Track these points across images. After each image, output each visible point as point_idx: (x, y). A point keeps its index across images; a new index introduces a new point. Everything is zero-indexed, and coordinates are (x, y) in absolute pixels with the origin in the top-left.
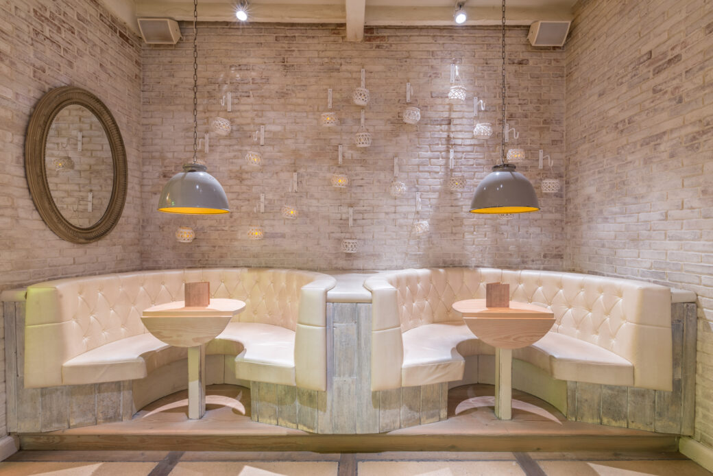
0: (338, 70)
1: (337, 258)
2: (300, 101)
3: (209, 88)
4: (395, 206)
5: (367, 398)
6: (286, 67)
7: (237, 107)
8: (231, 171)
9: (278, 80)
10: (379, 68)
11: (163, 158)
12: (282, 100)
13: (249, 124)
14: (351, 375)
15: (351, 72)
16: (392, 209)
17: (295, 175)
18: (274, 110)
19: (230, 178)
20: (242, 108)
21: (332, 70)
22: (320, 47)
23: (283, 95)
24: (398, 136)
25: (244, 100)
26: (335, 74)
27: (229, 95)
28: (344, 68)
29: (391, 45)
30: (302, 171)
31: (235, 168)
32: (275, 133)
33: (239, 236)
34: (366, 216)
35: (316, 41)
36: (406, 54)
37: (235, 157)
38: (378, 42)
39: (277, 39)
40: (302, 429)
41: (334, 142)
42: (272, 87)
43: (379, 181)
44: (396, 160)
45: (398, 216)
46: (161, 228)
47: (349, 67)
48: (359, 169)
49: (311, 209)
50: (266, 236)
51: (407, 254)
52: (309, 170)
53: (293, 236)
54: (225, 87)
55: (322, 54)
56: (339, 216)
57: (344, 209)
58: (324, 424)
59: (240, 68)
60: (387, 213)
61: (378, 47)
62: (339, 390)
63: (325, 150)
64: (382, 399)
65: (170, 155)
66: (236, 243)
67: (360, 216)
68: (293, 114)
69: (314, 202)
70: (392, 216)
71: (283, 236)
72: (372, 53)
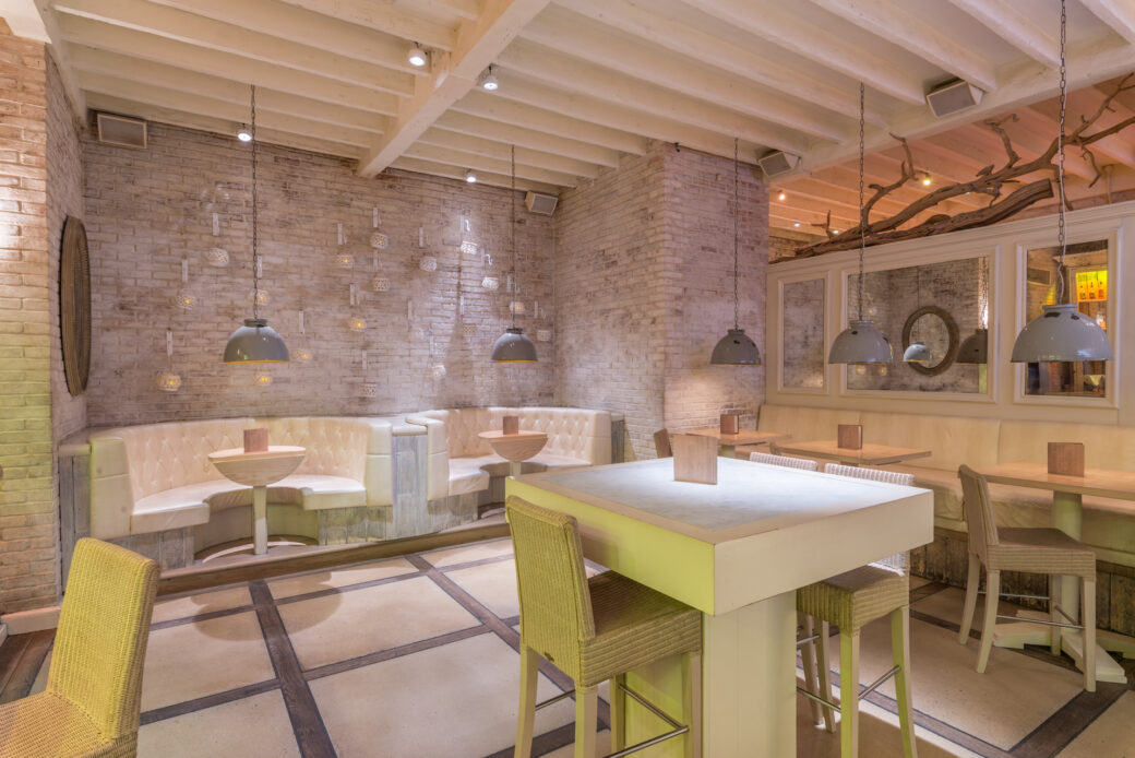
0: (348, 205)
1: (349, 403)
2: (306, 233)
3: (188, 204)
4: (410, 349)
5: (423, 506)
6: (289, 194)
7: (226, 232)
8: (219, 306)
9: (276, 207)
10: (392, 208)
11: (119, 286)
12: (284, 230)
13: (242, 253)
14: (411, 491)
15: (362, 209)
16: (407, 353)
17: (301, 314)
18: (273, 240)
19: (218, 314)
20: (234, 233)
21: (341, 204)
22: (328, 177)
23: (285, 224)
24: (411, 279)
25: (234, 224)
26: (345, 209)
27: (216, 217)
28: (354, 203)
29: (404, 187)
30: (309, 309)
31: (225, 303)
32: (276, 266)
33: (232, 382)
34: (380, 359)
35: (322, 170)
36: (418, 199)
37: (224, 290)
38: (390, 182)
39: (276, 159)
40: (371, 540)
41: (345, 281)
42: (271, 213)
43: (393, 324)
44: (410, 304)
45: (412, 359)
47: (362, 204)
48: (372, 311)
49: (321, 352)
50: (276, 381)
51: (421, 397)
52: (317, 309)
53: (299, 381)
54: (209, 206)
55: (331, 186)
56: (351, 359)
57: (357, 352)
58: (391, 531)
59: (229, 185)
60: (402, 357)
61: (390, 187)
62: (403, 504)
63: (334, 288)
64: (435, 507)
65: (130, 282)
66: (227, 391)
67: (374, 359)
68: (298, 246)
69: (323, 344)
70: (407, 359)
71: (287, 381)
72: (385, 193)
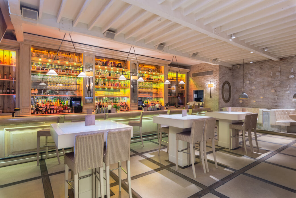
0: (274, 68)
1: (273, 106)
2: (265, 75)
3: (245, 75)
4: (289, 95)
5: (270, 126)
6: (261, 69)
7: (251, 78)
8: (249, 90)
9: (259, 71)
10: (284, 66)
11: (237, 88)
12: (260, 75)
13: (253, 81)
14: (267, 122)
15: (276, 68)
16: (288, 96)
17: (263, 90)
18: (258, 77)
19: (249, 91)
20: (252, 78)
21: (272, 68)
22: (269, 64)
23: (260, 74)
24: (289, 80)
25: (252, 76)
26: (273, 69)
27: (249, 76)
28: (275, 67)
29: (287, 60)
30: (265, 89)
31: (250, 89)
32: (259, 82)
33: (251, 102)
34: (280, 98)
35: (268, 62)
36: (291, 62)
37: (250, 87)
38: (284, 60)
39: (259, 63)
40: (259, 129)
41: (272, 83)
42: (258, 73)
43: (284, 90)
44: (289, 85)
45: (289, 98)
46: (236, 100)
47: (276, 67)
48: (279, 88)
49: (267, 96)
50: (257, 102)
51: (292, 106)
52: (266, 89)
53: (263, 102)
54: (248, 74)
55: (270, 65)
56: (274, 98)
57: (275, 96)
58: (263, 129)
59: (251, 70)
60: (286, 97)
61: (284, 61)
62: (265, 124)
63: (270, 84)
64: (272, 126)
65: (238, 87)
66: (250, 103)
67: (279, 98)
68: (263, 78)
69: (268, 95)
70: (288, 98)
71: (261, 102)
72: (282, 63)
